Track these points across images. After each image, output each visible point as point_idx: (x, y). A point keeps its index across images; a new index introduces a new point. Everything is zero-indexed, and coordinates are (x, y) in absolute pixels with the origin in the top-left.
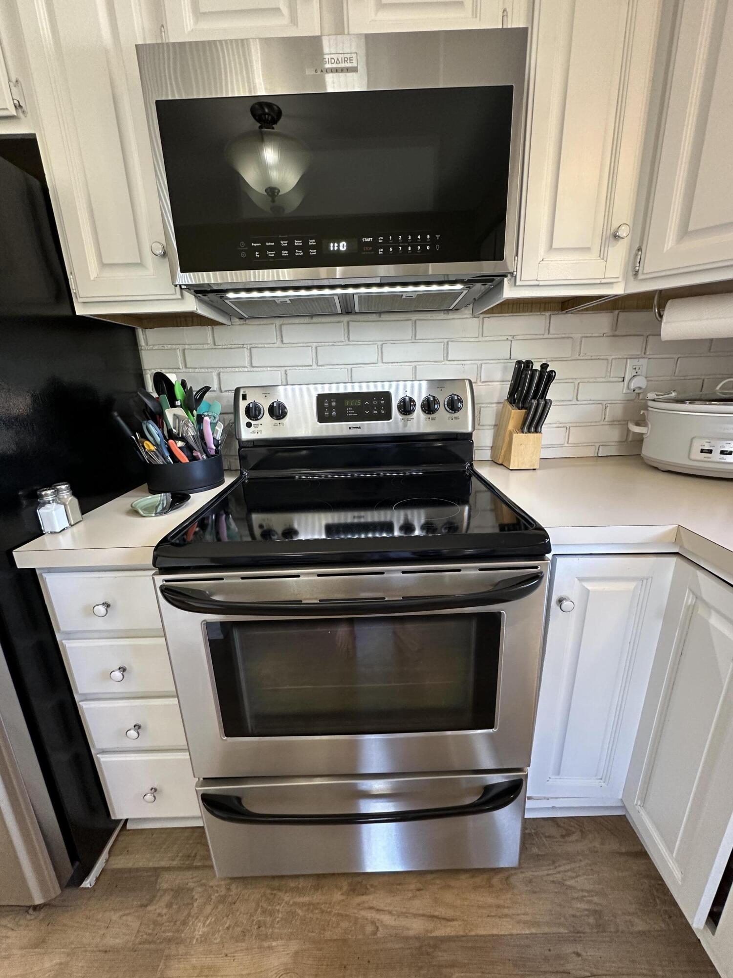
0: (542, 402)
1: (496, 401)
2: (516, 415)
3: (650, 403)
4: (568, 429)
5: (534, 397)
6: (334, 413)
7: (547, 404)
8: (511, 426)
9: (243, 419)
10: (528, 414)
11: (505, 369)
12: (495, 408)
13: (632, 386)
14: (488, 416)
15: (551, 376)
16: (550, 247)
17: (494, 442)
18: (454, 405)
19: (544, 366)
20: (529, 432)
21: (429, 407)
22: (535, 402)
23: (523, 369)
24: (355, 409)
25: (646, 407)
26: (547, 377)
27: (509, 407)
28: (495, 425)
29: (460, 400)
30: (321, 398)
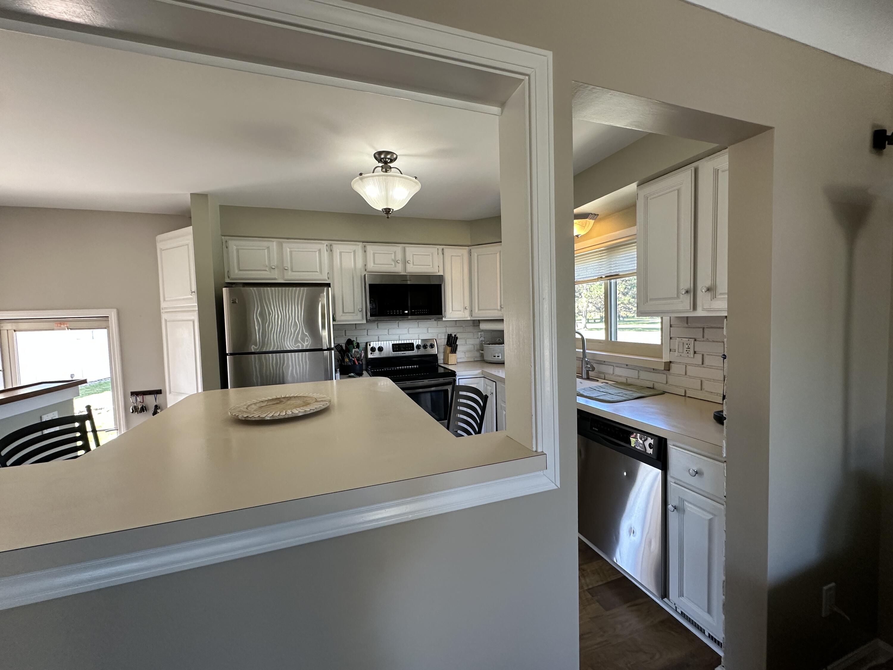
0: (455, 345)
1: (443, 344)
2: (449, 349)
3: (484, 345)
4: (465, 353)
5: (453, 344)
6: (397, 349)
7: (457, 345)
8: (448, 352)
9: (369, 352)
10: (452, 348)
11: (445, 335)
12: (443, 347)
13: (481, 340)
14: (442, 350)
15: (457, 338)
16: (452, 310)
17: (444, 357)
18: (432, 346)
19: (455, 335)
20: (453, 353)
21: (425, 347)
22: (453, 345)
23: (449, 336)
24: (403, 348)
25: (483, 346)
26: (456, 338)
27: (447, 346)
28: (444, 352)
29: (433, 345)
30: (393, 345)
